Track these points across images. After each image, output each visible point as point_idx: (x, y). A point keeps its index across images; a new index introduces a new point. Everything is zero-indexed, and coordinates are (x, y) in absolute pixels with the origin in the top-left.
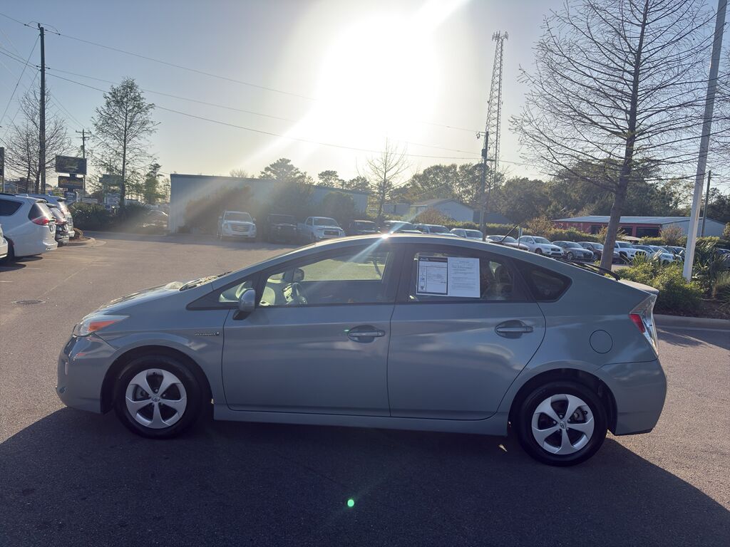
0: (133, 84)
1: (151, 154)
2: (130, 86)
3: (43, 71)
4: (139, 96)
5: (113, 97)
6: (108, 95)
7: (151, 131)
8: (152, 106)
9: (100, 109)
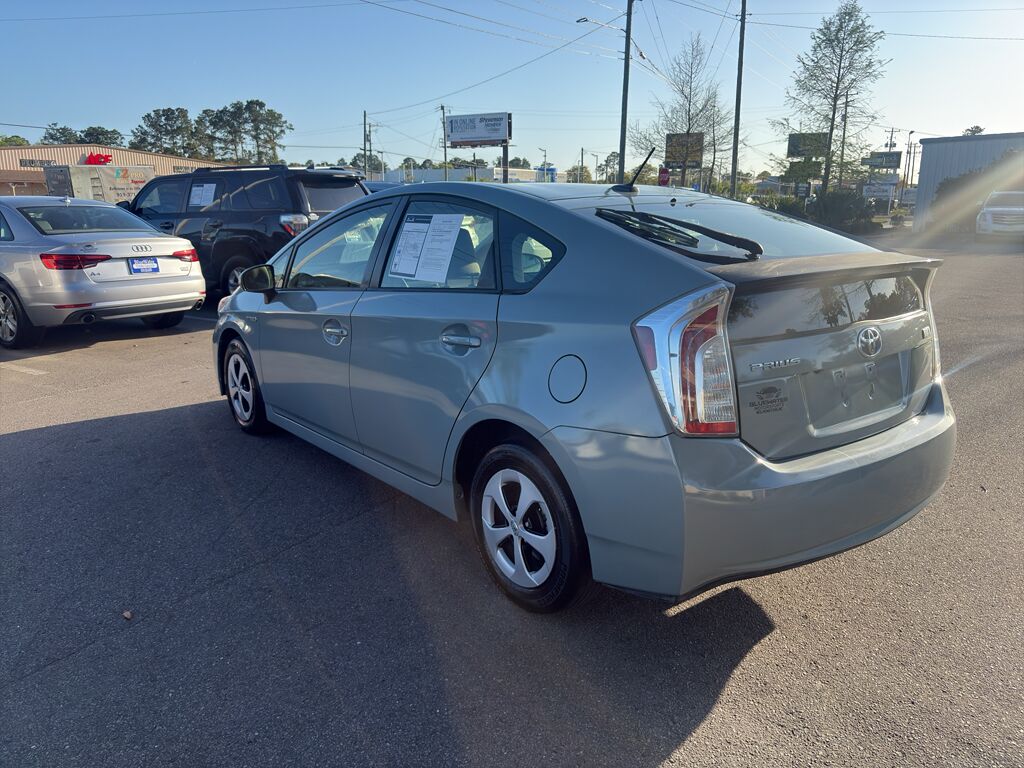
0: (854, 7)
1: (871, 112)
2: (849, 13)
3: (743, 20)
4: (863, 24)
5: (825, 35)
6: (817, 34)
7: (875, 76)
8: (880, 35)
9: (803, 56)
